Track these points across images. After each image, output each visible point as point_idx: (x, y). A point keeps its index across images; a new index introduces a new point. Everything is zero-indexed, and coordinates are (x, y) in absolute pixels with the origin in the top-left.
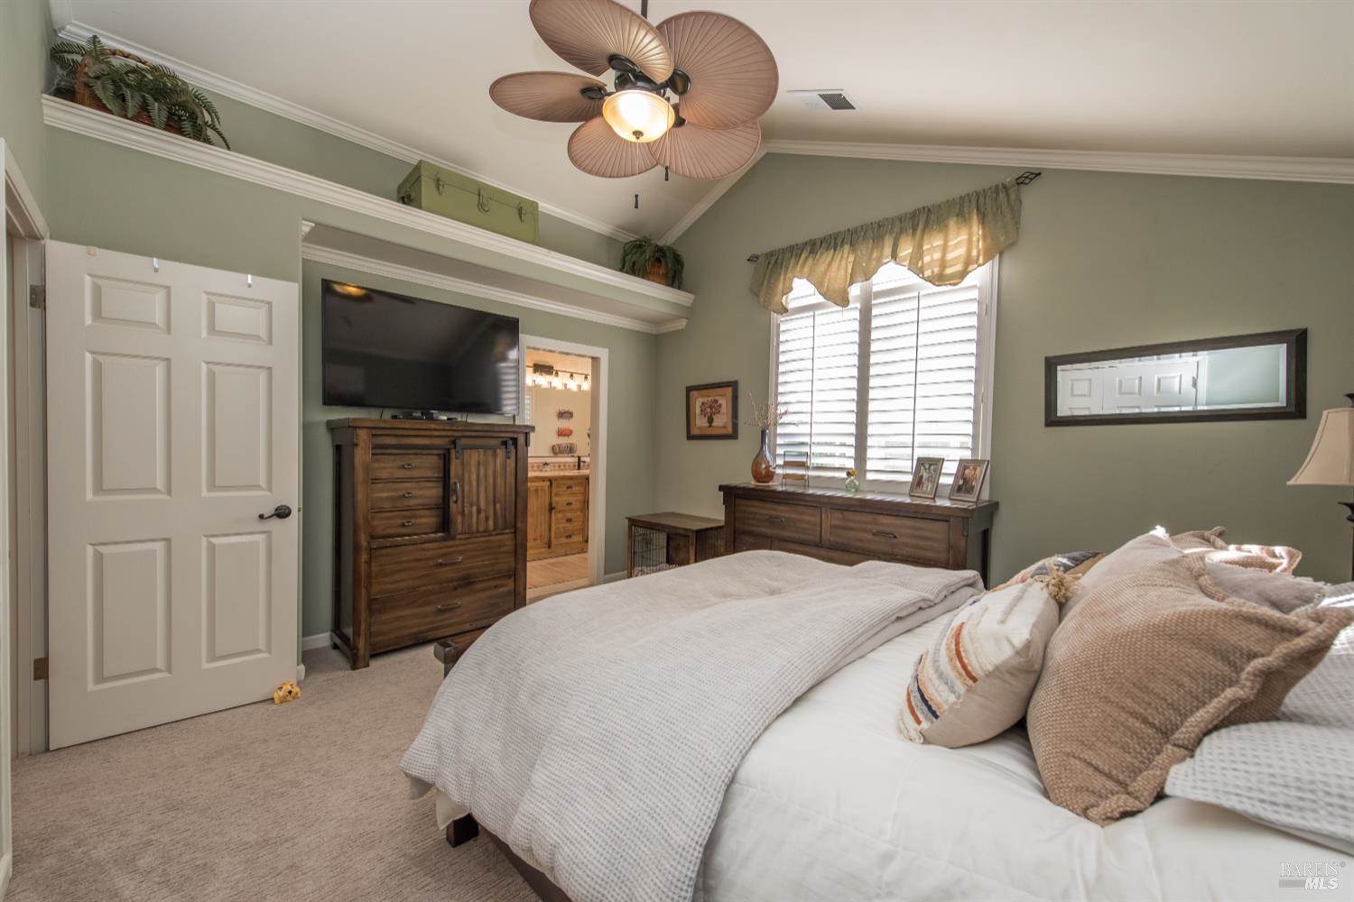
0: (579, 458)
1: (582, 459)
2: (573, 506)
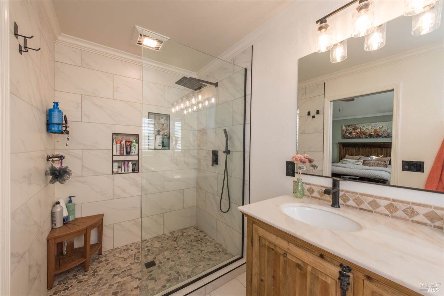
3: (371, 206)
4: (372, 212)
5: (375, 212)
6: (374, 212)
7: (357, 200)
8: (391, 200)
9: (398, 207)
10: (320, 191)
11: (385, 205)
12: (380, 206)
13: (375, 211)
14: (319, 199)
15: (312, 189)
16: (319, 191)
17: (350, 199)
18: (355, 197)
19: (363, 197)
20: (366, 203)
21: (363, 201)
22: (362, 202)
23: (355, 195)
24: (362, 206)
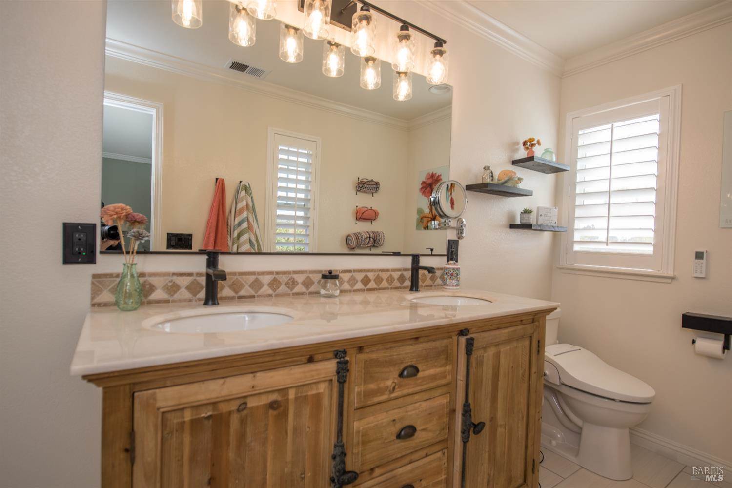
0: (416, 258)
1: (424, 262)
2: (421, 437)
3: (252, 288)
4: (253, 297)
5: (259, 296)
6: (256, 296)
7: (235, 284)
8: (275, 273)
9: (281, 281)
10: (170, 284)
11: (268, 283)
12: (264, 285)
13: (258, 294)
14: (167, 301)
15: (150, 284)
16: (167, 285)
17: (224, 286)
18: (232, 281)
19: (244, 277)
20: (247, 287)
21: (243, 284)
22: (241, 286)
23: (232, 276)
24: (242, 293)
